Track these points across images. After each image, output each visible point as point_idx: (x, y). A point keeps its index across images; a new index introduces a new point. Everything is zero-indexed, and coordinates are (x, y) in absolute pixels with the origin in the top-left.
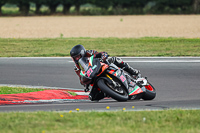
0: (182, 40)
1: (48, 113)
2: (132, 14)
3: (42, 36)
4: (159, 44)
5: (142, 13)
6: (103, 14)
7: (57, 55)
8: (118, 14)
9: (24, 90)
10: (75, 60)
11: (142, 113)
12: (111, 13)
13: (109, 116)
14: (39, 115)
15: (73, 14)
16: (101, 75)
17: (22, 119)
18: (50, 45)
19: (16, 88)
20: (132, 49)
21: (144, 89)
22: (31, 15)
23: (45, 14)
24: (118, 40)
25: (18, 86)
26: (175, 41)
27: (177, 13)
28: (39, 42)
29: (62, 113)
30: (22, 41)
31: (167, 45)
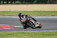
0: (44, 12)
1: (6, 32)
2: (30, 4)
3: (4, 10)
4: (38, 12)
5: (33, 4)
6: (22, 4)
7: (9, 16)
8: (26, 4)
10: (19, 17)
11: (33, 32)
12: (24, 4)
13: (24, 33)
14: (4, 33)
15: (13, 4)
16: (28, 21)
18: (7, 13)
20: (30, 14)
21: (39, 25)
23: (5, 4)
26: (43, 12)
27: (43, 4)
28: (4, 12)
29: (10, 32)
31: (40, 13)
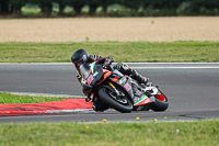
1: (72, 124)
2: (164, 15)
3: (66, 40)
4: (194, 48)
5: (175, 15)
6: (133, 15)
8: (148, 15)
9: (46, 99)
11: (176, 124)
12: (142, 15)
13: (139, 127)
14: (63, 127)
15: (100, 15)
17: (44, 131)
19: (37, 97)
20: (164, 54)
21: (153, 99)
22: (53, 17)
23: (69, 15)
24: (150, 44)
25: (39, 95)
26: (212, 45)
27: (213, 15)
28: (62, 46)
30: (44, 45)
31: (203, 50)
